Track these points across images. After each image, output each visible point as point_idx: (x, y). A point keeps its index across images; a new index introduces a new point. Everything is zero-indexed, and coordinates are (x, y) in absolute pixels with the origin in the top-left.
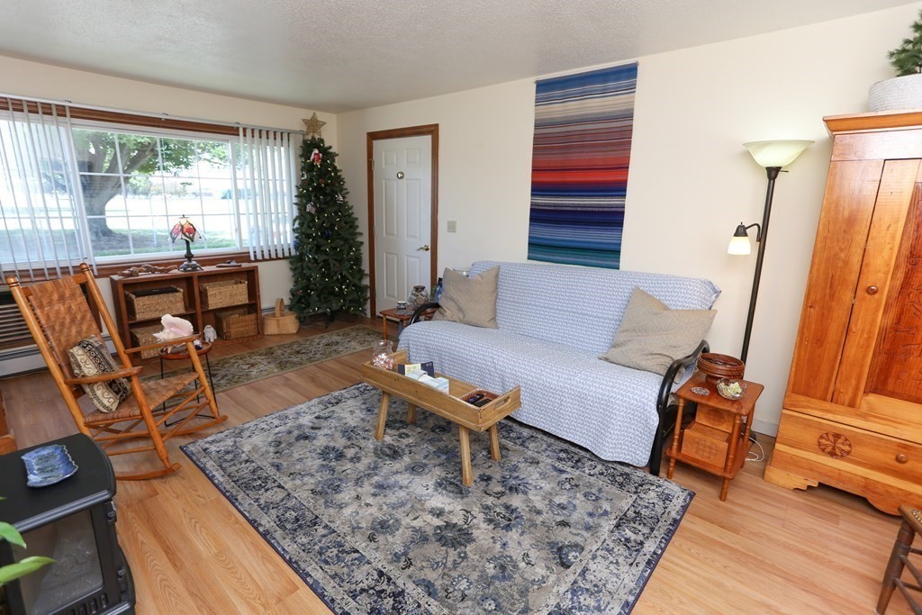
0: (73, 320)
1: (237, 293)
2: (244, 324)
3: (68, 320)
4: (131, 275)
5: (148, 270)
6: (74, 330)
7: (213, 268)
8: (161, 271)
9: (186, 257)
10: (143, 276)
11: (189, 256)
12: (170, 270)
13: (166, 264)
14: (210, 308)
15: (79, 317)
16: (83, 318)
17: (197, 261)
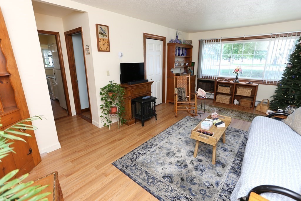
0: (183, 84)
1: (248, 92)
2: (246, 103)
3: (182, 83)
4: (220, 81)
5: (226, 80)
6: (182, 86)
7: (244, 83)
8: (228, 81)
9: (236, 78)
10: (224, 81)
11: (237, 78)
12: (230, 81)
13: (230, 79)
14: (237, 94)
15: (184, 83)
16: (185, 84)
17: (239, 80)
